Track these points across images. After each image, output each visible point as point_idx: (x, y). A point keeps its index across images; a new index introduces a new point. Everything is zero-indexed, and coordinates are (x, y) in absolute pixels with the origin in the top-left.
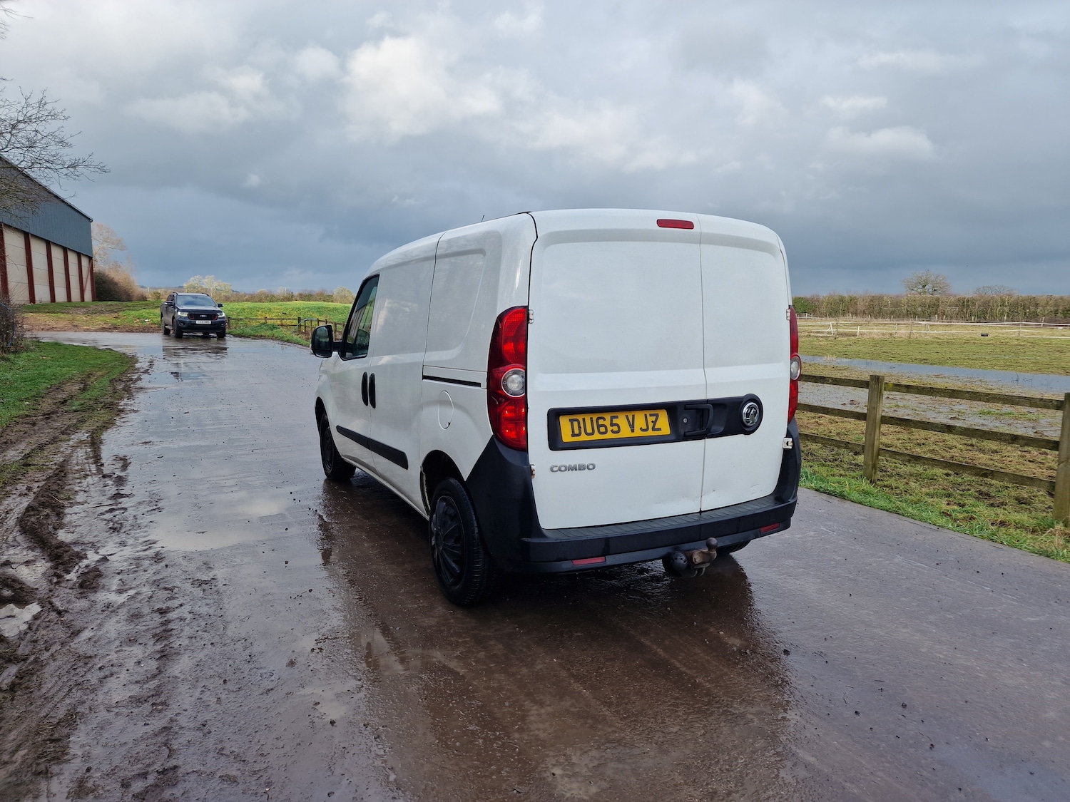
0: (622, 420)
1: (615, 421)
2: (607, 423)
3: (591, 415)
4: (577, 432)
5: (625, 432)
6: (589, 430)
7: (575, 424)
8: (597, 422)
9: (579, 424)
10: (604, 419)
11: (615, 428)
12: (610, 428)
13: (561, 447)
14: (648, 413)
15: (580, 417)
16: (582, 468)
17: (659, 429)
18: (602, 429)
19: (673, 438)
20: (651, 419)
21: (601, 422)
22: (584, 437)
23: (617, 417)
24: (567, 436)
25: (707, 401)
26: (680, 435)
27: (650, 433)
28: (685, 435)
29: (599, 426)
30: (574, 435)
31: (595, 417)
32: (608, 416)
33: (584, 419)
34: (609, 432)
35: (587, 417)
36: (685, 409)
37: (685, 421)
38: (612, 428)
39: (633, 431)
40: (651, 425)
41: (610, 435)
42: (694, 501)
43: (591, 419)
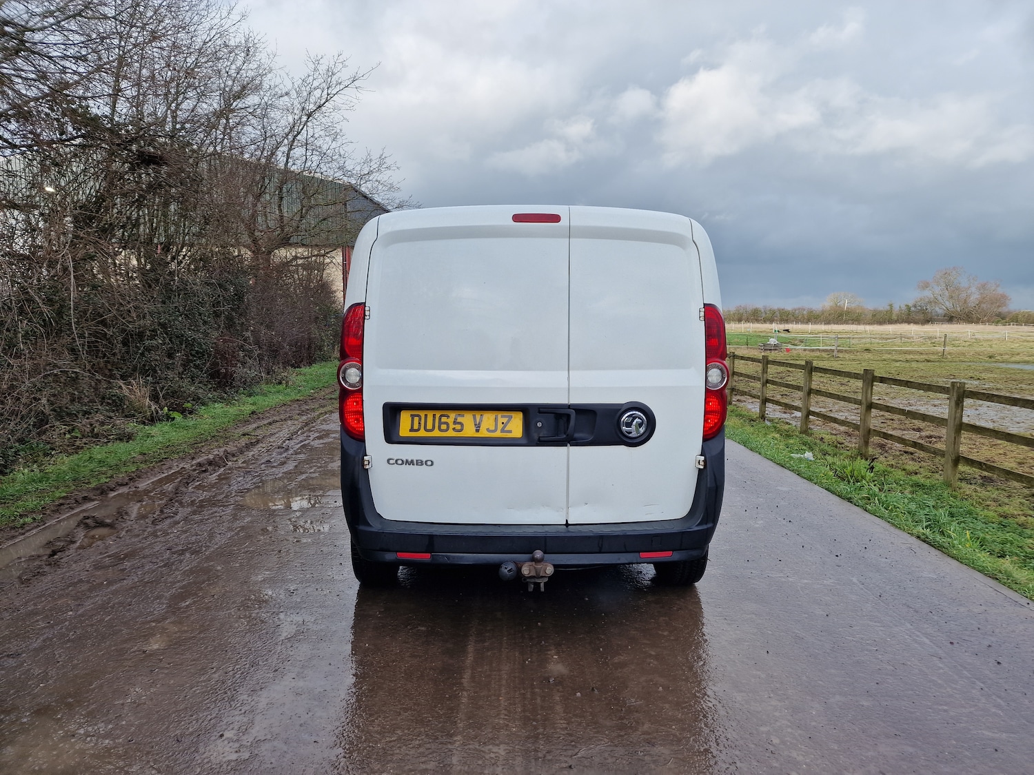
0: (467, 419)
1: (460, 419)
2: (450, 421)
3: (434, 412)
4: (416, 427)
5: (469, 431)
6: (429, 426)
7: (416, 419)
8: (440, 419)
9: (420, 419)
10: (448, 417)
11: (458, 427)
12: (452, 426)
13: (396, 440)
14: (500, 414)
15: (422, 413)
16: (419, 463)
17: (510, 432)
18: (444, 427)
19: (525, 442)
20: (501, 420)
21: (444, 419)
22: (422, 433)
23: (463, 416)
24: (404, 430)
25: (569, 406)
26: (532, 438)
27: (498, 434)
28: (539, 440)
29: (440, 423)
30: (412, 430)
31: (438, 414)
32: (453, 415)
33: (426, 416)
34: (451, 430)
35: (430, 414)
36: (540, 412)
37: (539, 425)
38: (454, 426)
39: (477, 431)
40: (500, 426)
41: (451, 433)
42: (558, 511)
43: (434, 415)
